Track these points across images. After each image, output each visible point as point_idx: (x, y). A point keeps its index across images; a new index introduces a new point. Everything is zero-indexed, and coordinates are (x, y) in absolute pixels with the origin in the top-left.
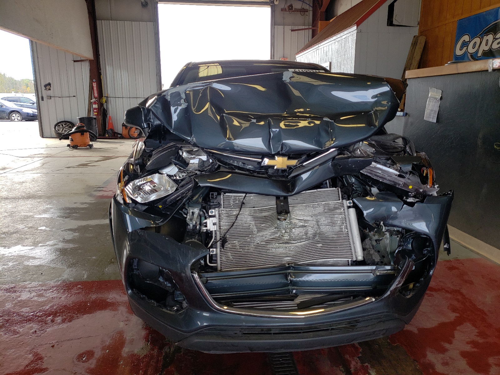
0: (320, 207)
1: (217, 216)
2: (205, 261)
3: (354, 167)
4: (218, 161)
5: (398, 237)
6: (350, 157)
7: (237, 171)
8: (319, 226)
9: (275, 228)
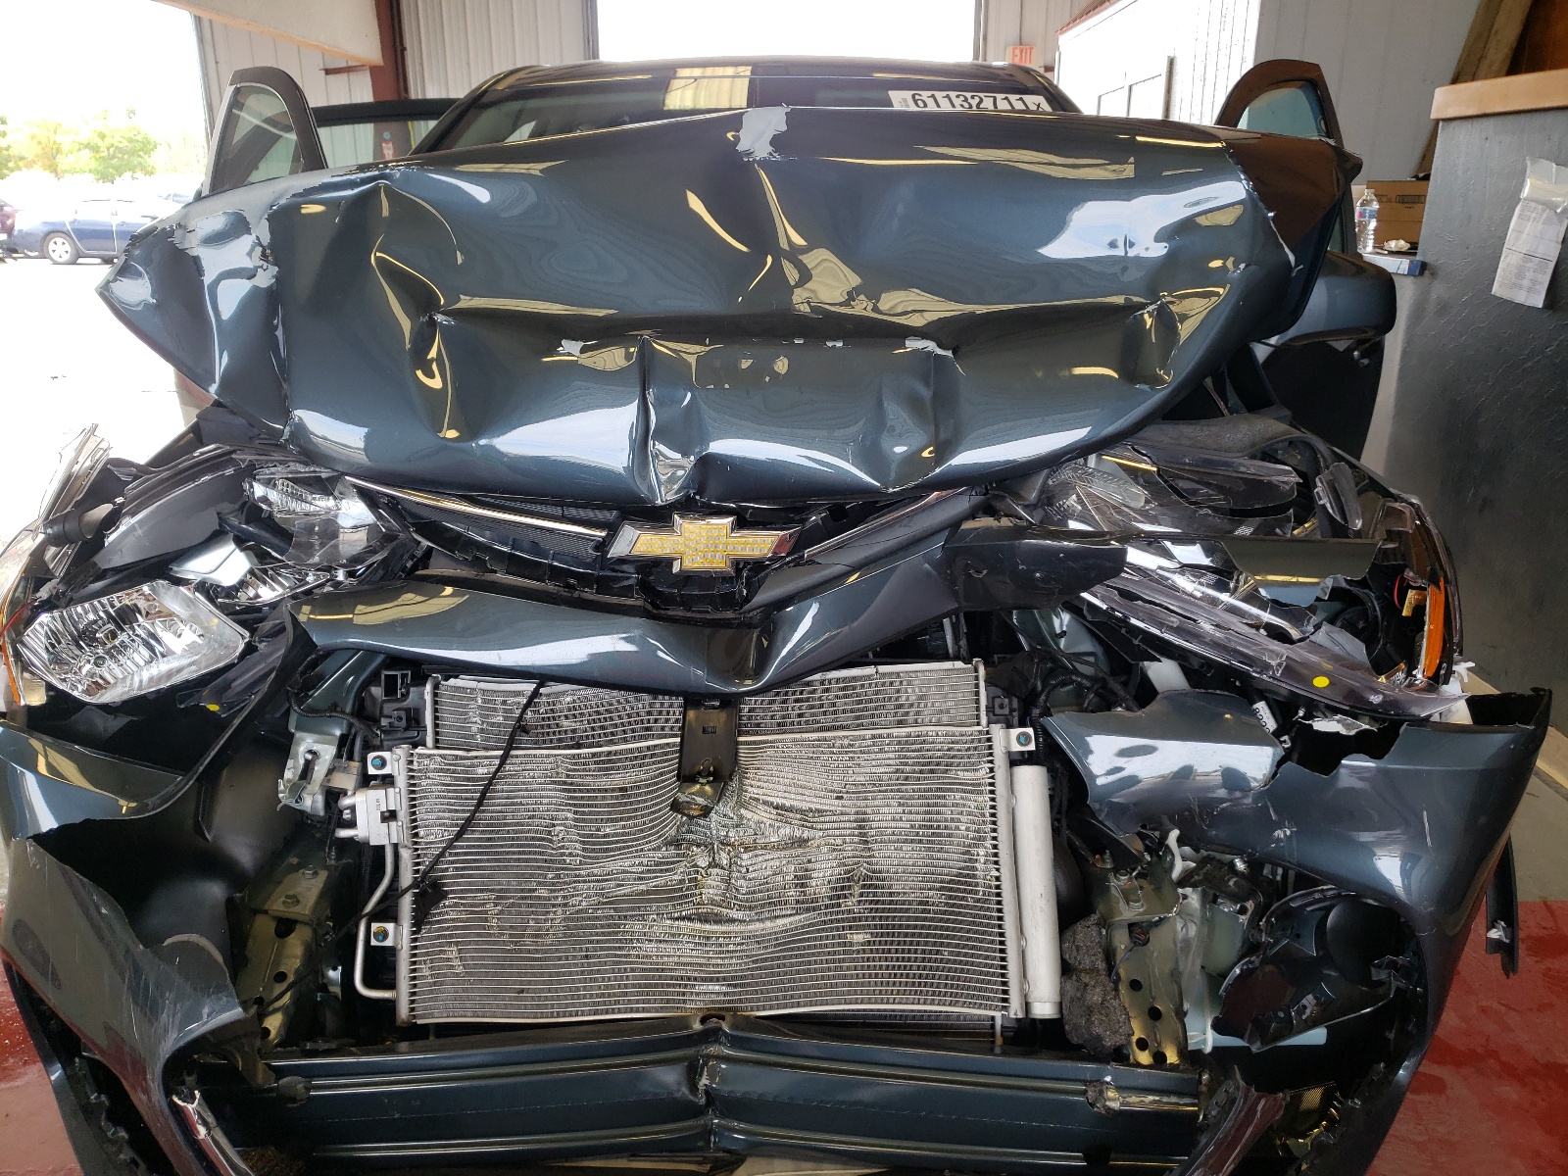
0: (881, 751)
1: (401, 781)
2: (348, 975)
3: (1042, 580)
4: (416, 532)
5: (1243, 911)
6: (1025, 529)
7: (501, 577)
8: (867, 842)
9: (668, 843)
